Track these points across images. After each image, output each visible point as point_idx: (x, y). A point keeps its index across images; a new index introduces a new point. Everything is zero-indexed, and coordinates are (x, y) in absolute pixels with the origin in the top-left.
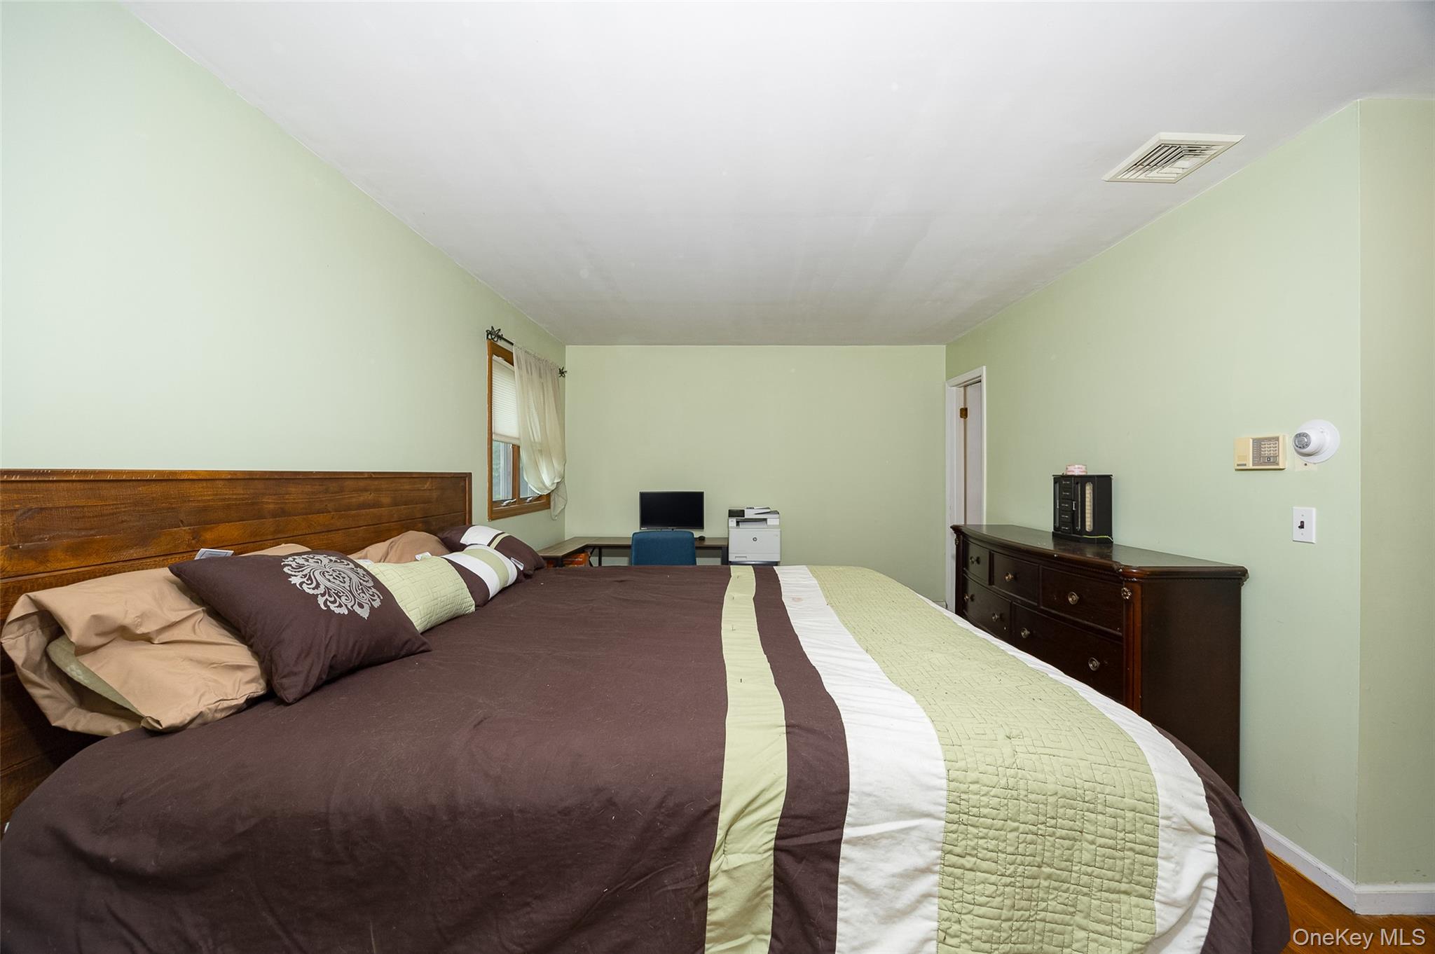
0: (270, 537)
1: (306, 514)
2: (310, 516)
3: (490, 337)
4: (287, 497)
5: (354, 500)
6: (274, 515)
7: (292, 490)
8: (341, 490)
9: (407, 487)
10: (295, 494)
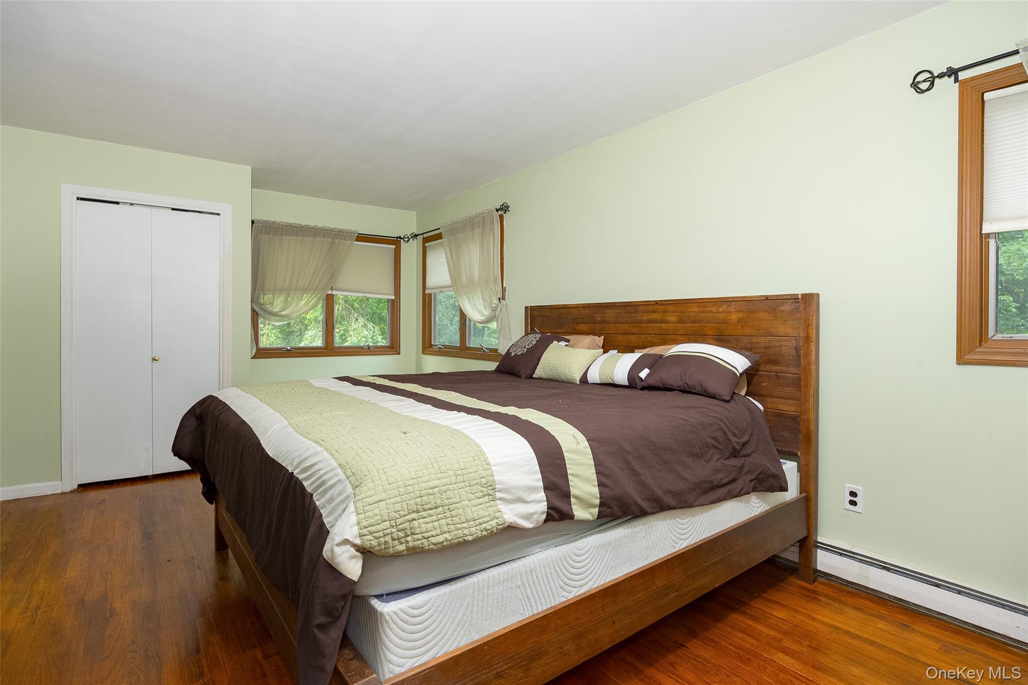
0: (598, 332)
1: (615, 323)
2: (617, 325)
3: (924, 86)
4: (605, 314)
5: (644, 318)
6: (600, 323)
7: (608, 311)
8: (636, 312)
9: (696, 310)
10: (610, 314)
